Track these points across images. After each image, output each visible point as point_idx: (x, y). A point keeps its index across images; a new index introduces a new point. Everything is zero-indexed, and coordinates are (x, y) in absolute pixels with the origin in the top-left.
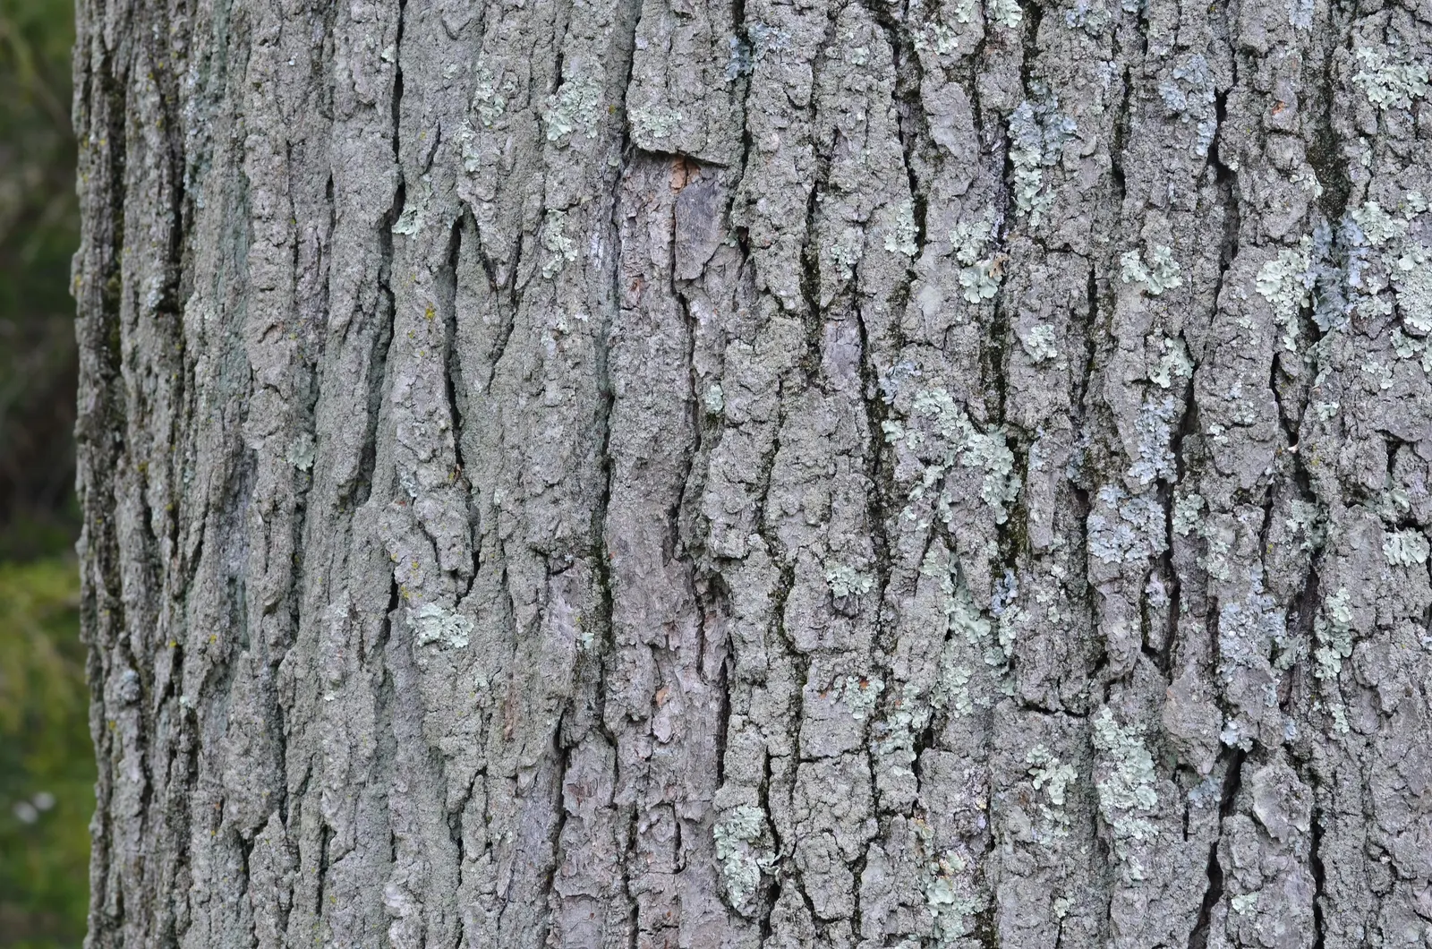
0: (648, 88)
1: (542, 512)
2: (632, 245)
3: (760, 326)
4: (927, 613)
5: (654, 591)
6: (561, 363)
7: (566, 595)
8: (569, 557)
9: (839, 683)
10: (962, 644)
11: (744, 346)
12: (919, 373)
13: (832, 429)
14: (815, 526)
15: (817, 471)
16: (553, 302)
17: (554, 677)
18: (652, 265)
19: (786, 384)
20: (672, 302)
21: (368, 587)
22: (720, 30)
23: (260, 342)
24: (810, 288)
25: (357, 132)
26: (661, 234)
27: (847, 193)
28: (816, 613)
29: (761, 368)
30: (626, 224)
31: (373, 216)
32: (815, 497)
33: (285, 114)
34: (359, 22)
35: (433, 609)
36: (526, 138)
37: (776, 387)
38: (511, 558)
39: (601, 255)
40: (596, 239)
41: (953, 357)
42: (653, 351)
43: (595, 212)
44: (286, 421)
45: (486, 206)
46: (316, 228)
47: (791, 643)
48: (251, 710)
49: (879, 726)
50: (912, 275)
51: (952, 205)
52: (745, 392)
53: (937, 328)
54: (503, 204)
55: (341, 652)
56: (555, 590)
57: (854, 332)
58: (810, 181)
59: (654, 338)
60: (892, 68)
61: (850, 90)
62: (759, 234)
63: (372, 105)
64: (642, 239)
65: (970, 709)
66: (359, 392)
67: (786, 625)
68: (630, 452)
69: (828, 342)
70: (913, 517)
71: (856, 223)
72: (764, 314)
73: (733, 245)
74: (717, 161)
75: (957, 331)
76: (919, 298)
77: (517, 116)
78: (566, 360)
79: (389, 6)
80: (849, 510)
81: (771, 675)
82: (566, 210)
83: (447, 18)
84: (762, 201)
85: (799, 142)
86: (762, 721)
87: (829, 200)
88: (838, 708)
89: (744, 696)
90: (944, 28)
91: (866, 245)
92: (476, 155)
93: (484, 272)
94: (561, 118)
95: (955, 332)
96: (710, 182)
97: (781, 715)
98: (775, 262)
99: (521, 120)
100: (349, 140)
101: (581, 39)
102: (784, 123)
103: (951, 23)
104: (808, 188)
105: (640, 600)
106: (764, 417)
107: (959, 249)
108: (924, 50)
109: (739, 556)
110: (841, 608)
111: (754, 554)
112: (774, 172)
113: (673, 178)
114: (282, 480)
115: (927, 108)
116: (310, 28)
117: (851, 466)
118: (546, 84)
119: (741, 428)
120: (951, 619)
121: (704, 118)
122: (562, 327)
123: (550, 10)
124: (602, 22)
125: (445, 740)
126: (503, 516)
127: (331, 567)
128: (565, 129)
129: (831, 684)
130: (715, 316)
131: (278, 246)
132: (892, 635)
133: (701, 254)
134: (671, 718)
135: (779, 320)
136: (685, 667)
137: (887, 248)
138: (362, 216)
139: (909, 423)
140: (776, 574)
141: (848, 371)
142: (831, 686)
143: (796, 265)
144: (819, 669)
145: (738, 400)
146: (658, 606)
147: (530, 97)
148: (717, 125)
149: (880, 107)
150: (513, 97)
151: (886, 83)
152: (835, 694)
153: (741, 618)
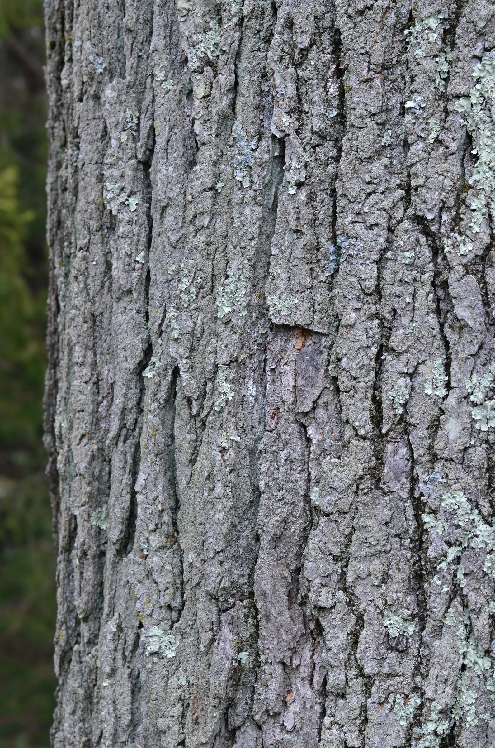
0: (278, 281)
1: (214, 569)
2: (272, 389)
3: (344, 446)
4: (447, 652)
5: (282, 626)
6: (223, 469)
7: (230, 626)
8: (231, 601)
9: (391, 699)
10: (472, 675)
11: (333, 460)
12: (445, 481)
13: (388, 519)
14: (379, 586)
15: (379, 548)
16: (221, 426)
17: (217, 684)
18: (284, 402)
19: (361, 487)
20: (295, 427)
21: (129, 611)
22: (323, 240)
23: (78, 445)
24: (377, 420)
25: (123, 309)
26: (288, 380)
27: (400, 354)
28: (378, 648)
29: (343, 475)
30: (269, 373)
31: (131, 365)
32: (377, 566)
33: (91, 296)
34: (122, 237)
35: (156, 631)
36: (209, 315)
37: (354, 488)
38: (198, 599)
39: (254, 394)
40: (251, 383)
41: (469, 469)
42: (283, 461)
43: (250, 365)
44: (89, 498)
45: (184, 361)
46: (109, 370)
47: (362, 668)
48: (77, 685)
49: (416, 730)
50: (442, 411)
51: (468, 362)
52: (334, 492)
53: (456, 449)
54: (196, 360)
55: (111, 654)
56: (224, 623)
57: (404, 450)
58: (375, 345)
59: (285, 452)
60: (432, 264)
61: (401, 281)
62: (344, 382)
63: (130, 292)
64: (278, 383)
65: (476, 721)
66: (125, 481)
67: (358, 656)
68: (268, 529)
69: (388, 458)
70: (439, 583)
71: (406, 374)
72: (346, 438)
73: (331, 388)
74: (320, 331)
75: (471, 451)
76: (446, 427)
77: (204, 301)
78: (226, 467)
79: (141, 226)
80: (399, 577)
81: (349, 690)
82: (229, 365)
83: (169, 234)
84: (344, 360)
85: (368, 318)
86: (343, 722)
87: (389, 358)
88: (391, 716)
89: (332, 704)
90: (464, 237)
91: (412, 389)
92: (179, 327)
93: (187, 405)
94: (225, 302)
95: (470, 452)
96: (318, 345)
97: (355, 719)
98: (353, 402)
99: (206, 303)
100: (120, 315)
101: (238, 248)
102: (359, 305)
103: (468, 233)
104: (374, 350)
105: (274, 633)
106: (346, 510)
107: (472, 393)
108: (450, 252)
109: (328, 606)
110: (394, 645)
111: (338, 605)
112: (352, 339)
113: (296, 342)
114: (87, 536)
115: (452, 293)
116: (106, 239)
117: (401, 545)
118: (221, 278)
119: (331, 517)
120: (464, 656)
121: (312, 302)
122: (224, 445)
123: (224, 229)
124: (250, 237)
125: (160, 720)
126: (194, 571)
127: (114, 595)
128: (227, 310)
129: (386, 698)
130: (321, 437)
131: (86, 382)
132: (427, 666)
133: (312, 394)
134: (294, 714)
135: (354, 442)
136: (303, 679)
137: (426, 392)
138: (125, 365)
139: (439, 516)
140: (353, 619)
141: (401, 478)
142: (386, 700)
143: (368, 404)
144: (378, 687)
145: (328, 498)
146: (285, 637)
147: (213, 288)
148: (320, 307)
149: (421, 293)
150: (201, 288)
151: (425, 277)
152: (389, 706)
153: (330, 649)
